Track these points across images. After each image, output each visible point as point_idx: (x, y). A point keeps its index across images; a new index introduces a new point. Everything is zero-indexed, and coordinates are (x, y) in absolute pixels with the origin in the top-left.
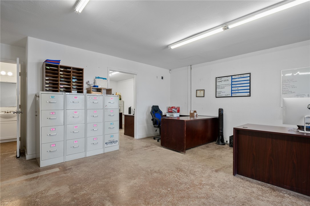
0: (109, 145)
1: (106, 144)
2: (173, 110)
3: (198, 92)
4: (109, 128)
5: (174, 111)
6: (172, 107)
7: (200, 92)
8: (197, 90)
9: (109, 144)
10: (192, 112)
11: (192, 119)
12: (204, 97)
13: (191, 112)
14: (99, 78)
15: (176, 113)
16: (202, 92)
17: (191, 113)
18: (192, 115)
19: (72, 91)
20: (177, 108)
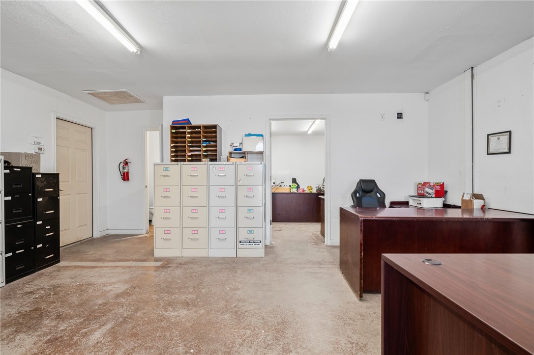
0: (246, 246)
1: (240, 242)
2: (427, 190)
3: (493, 139)
4: (245, 217)
5: (427, 193)
6: (425, 184)
7: (499, 139)
8: (488, 135)
9: (245, 244)
10: (467, 197)
11: (466, 216)
12: (509, 152)
13: (464, 198)
14: (250, 135)
15: (432, 197)
16: (505, 138)
17: (463, 201)
18: (466, 206)
19: (203, 160)
20: (434, 185)
